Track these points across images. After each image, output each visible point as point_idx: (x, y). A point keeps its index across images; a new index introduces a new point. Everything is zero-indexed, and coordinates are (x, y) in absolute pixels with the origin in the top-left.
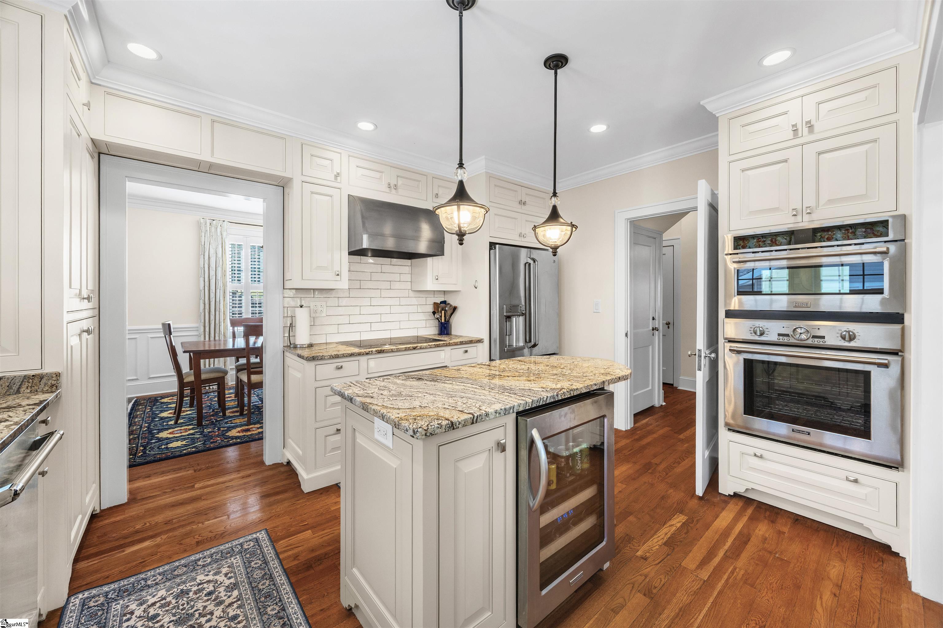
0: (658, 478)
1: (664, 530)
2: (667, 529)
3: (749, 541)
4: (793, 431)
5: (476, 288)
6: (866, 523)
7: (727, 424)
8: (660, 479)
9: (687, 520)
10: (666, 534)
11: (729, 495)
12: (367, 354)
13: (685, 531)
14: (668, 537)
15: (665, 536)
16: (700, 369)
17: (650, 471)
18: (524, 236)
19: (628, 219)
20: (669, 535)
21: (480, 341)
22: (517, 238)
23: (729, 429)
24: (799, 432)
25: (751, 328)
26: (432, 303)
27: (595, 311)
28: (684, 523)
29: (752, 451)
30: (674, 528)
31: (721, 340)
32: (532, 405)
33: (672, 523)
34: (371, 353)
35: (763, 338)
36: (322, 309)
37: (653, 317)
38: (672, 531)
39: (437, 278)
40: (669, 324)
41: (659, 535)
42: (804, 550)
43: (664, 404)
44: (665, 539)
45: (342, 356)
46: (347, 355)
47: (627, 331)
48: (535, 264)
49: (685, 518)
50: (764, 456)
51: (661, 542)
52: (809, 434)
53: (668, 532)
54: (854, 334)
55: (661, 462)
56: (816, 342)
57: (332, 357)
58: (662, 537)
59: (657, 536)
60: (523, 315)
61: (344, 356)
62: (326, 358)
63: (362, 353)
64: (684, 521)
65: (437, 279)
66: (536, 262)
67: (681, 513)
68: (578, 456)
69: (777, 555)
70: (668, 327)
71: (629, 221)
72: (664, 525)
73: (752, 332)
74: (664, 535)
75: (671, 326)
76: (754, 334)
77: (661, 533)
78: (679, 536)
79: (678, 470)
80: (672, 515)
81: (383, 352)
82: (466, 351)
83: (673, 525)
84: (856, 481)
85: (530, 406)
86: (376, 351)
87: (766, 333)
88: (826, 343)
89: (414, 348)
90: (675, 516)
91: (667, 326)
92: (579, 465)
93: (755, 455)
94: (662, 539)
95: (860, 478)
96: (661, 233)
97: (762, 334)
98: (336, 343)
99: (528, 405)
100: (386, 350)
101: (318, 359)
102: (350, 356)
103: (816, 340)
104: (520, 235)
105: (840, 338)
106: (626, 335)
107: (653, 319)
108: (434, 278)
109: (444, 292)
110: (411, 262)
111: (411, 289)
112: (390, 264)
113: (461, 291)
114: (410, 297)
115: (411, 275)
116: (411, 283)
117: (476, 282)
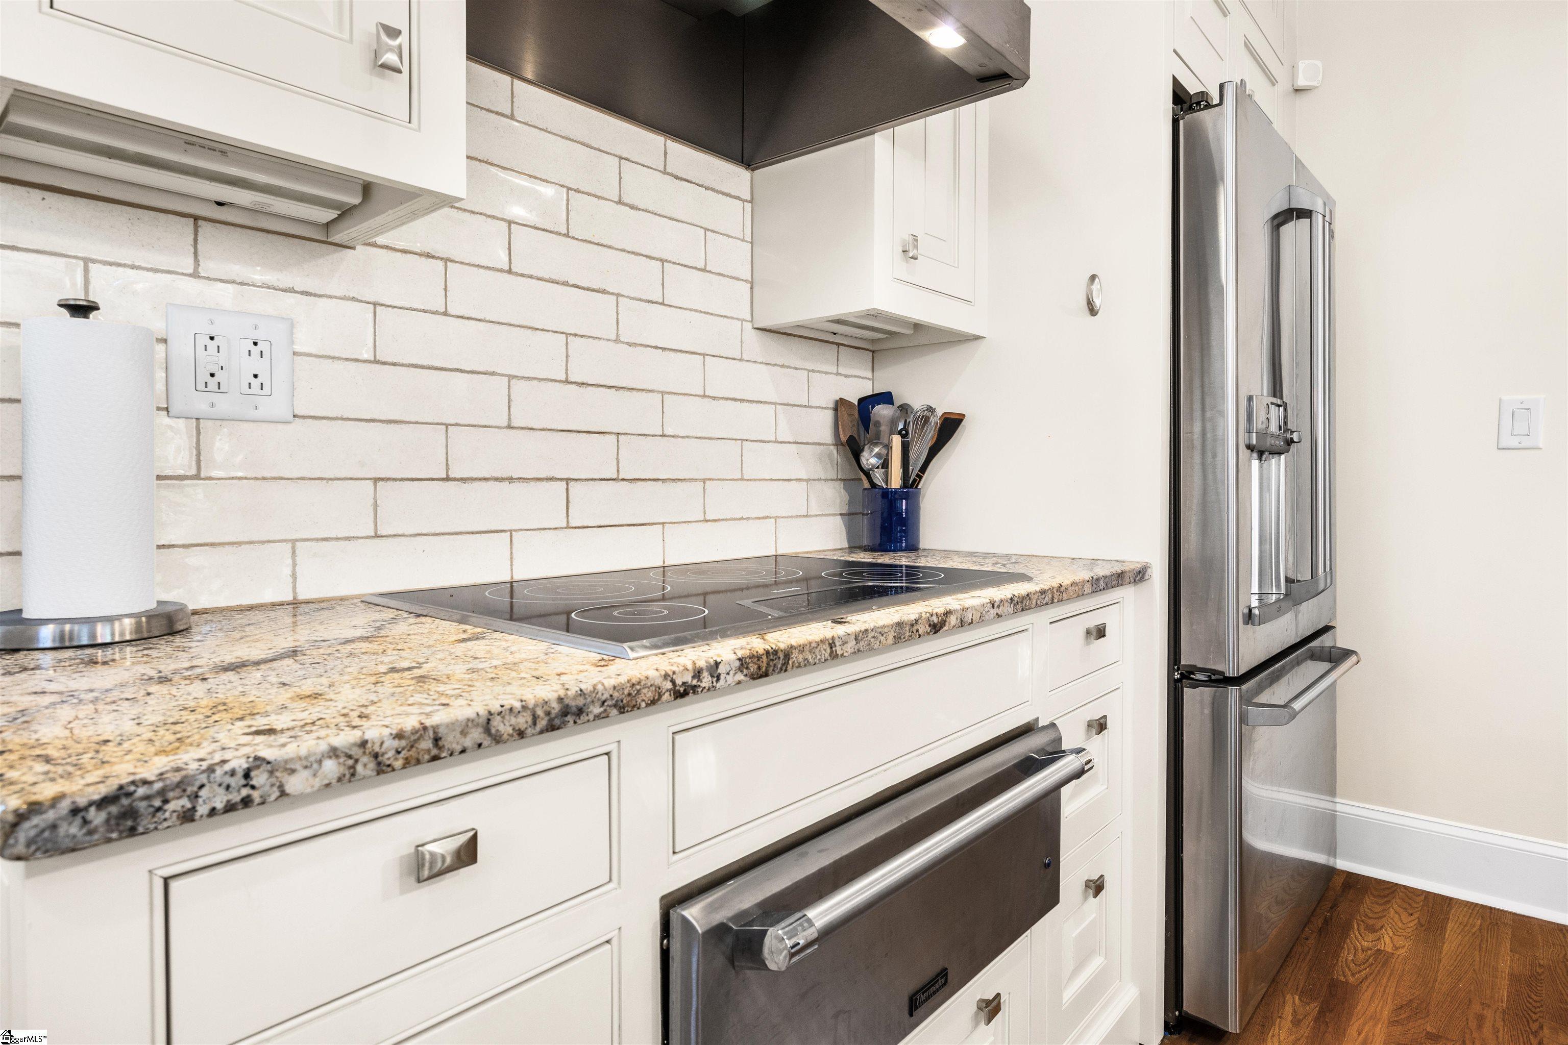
12: (682, 693)
21: (1140, 575)
26: (831, 401)
34: (706, 681)
36: (260, 365)
39: (910, 249)
45: (476, 735)
46: (522, 721)
57: (365, 768)
61: (497, 739)
62: (294, 784)
63: (648, 694)
65: (911, 258)
81: (784, 669)
82: (1100, 632)
86: (743, 663)
89: (936, 627)
98: (368, 603)
100: (801, 648)
101: (188, 816)
102: (552, 727)
109: (875, 355)
110: (752, 181)
111: (752, 321)
112: (662, 168)
113: (981, 338)
114: (744, 360)
115: (752, 243)
116: (752, 288)
117: (1093, 278)
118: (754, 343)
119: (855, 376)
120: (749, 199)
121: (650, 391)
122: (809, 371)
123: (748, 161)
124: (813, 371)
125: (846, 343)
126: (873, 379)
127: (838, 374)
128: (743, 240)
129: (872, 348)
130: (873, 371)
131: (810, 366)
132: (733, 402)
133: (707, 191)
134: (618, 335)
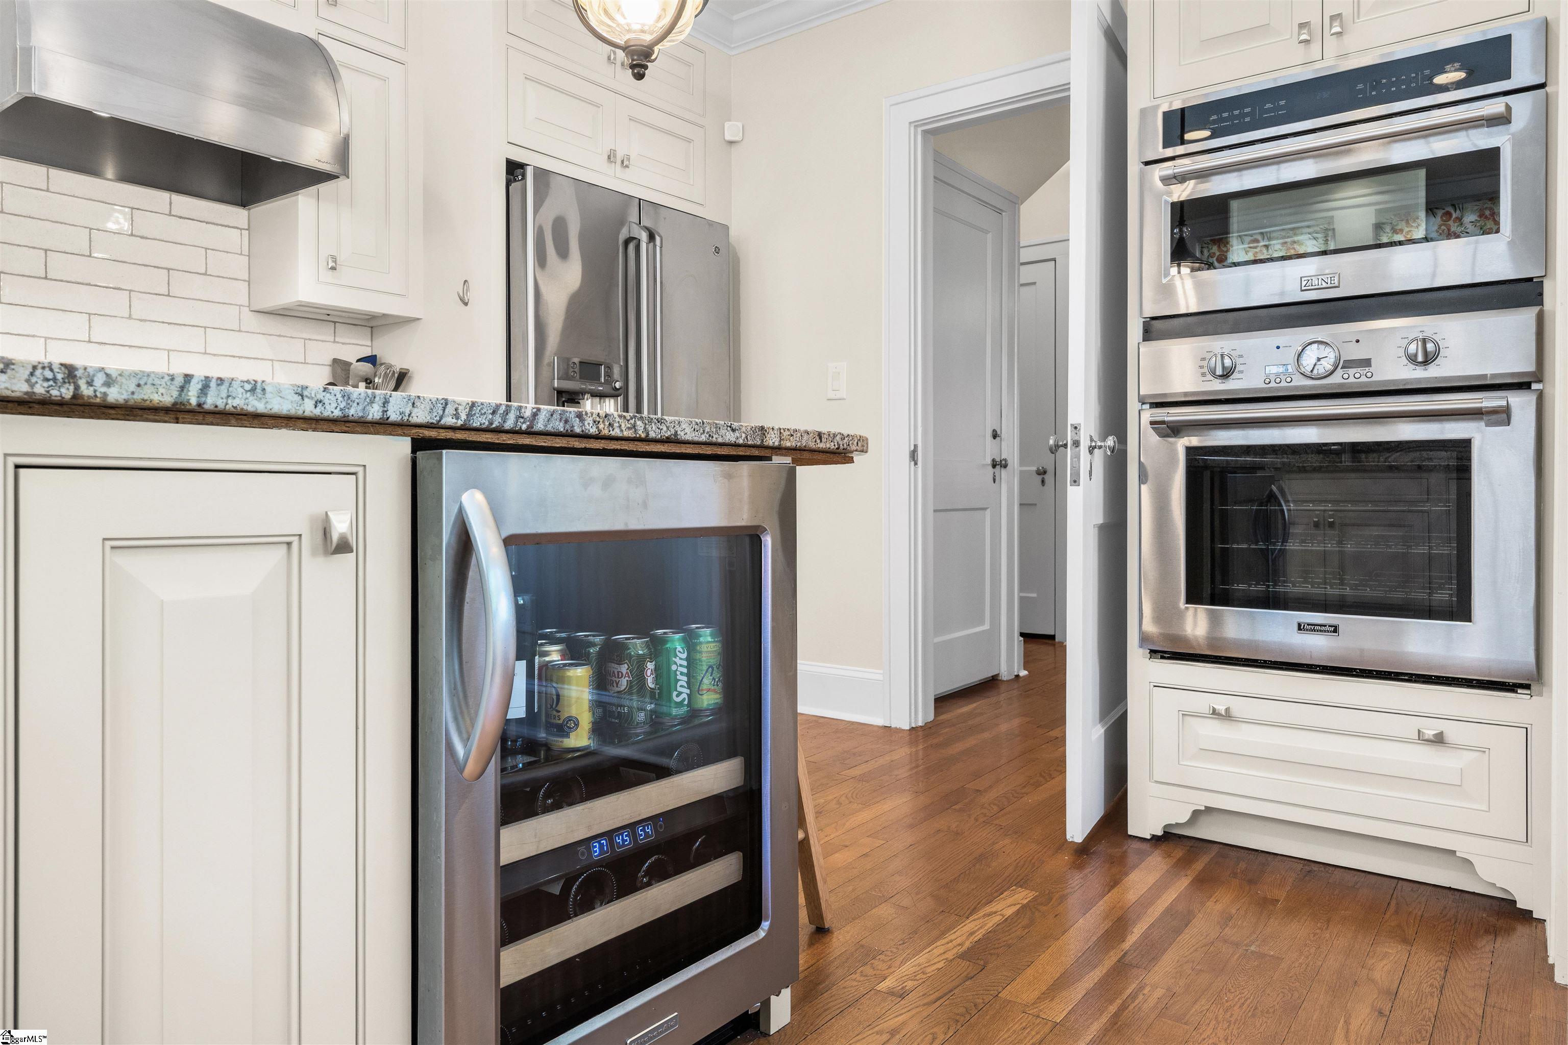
0: (976, 820)
1: (970, 925)
2: (978, 922)
3: (1187, 925)
4: (1299, 629)
5: (466, 304)
6: (1463, 847)
7: (1144, 639)
8: (981, 820)
9: (1035, 899)
10: (972, 934)
11: (1154, 837)
13: (1026, 922)
14: (976, 939)
15: (967, 938)
16: (1075, 482)
17: (957, 807)
18: (622, 162)
19: (916, 124)
20: (978, 936)
22: (600, 162)
23: (1153, 652)
24: (1314, 628)
25: (1203, 359)
26: (329, 361)
27: (831, 395)
28: (1024, 907)
29: (1203, 703)
30: (997, 919)
31: (1133, 405)
32: (469, 415)
33: (994, 910)
35: (1233, 385)
37: (994, 431)
38: (990, 925)
39: (331, 264)
40: (1045, 472)
41: (953, 937)
42: (1318, 931)
43: (1024, 673)
44: (967, 944)
47: (916, 446)
48: (655, 246)
49: (1031, 894)
50: (1235, 712)
51: (955, 951)
52: (1335, 631)
53: (979, 929)
54: (1437, 345)
55: (991, 787)
56: (1353, 378)
58: (959, 941)
59: (943, 941)
60: (615, 396)
64: (1025, 902)
65: (333, 268)
66: (658, 239)
67: (1021, 886)
68: (677, 660)
69: (1253, 948)
70: (1043, 482)
71: (920, 130)
72: (971, 914)
73: (1205, 370)
74: (964, 937)
75: (1049, 478)
76: (1209, 377)
77: (958, 934)
78: (1007, 933)
79: (1033, 798)
80: (996, 891)
83: (995, 913)
84: (1439, 740)
85: (463, 416)
87: (1239, 368)
88: (1373, 379)
90: (1005, 894)
91: (1039, 478)
92: (679, 689)
93: (1214, 712)
94: (959, 945)
95: (1452, 731)
96: (1015, 201)
97: (1227, 374)
99: (450, 410)
103: (1351, 371)
104: (609, 157)
105: (1404, 360)
106: (913, 455)
107: (995, 435)
108: (323, 264)
109: (374, 330)
110: (249, 216)
111: (249, 306)
112: (168, 212)
113: (418, 319)
114: (242, 331)
115: (249, 256)
116: (249, 285)
117: (466, 281)
118: (252, 322)
119: (353, 344)
120: (247, 227)
121: (158, 349)
122: (305, 339)
123: (244, 204)
124: (310, 339)
125: (340, 321)
126: (372, 346)
127: (335, 342)
128: (241, 254)
129: (371, 325)
130: (372, 341)
131: (305, 336)
132: (233, 358)
133: (208, 225)
134: (130, 314)
